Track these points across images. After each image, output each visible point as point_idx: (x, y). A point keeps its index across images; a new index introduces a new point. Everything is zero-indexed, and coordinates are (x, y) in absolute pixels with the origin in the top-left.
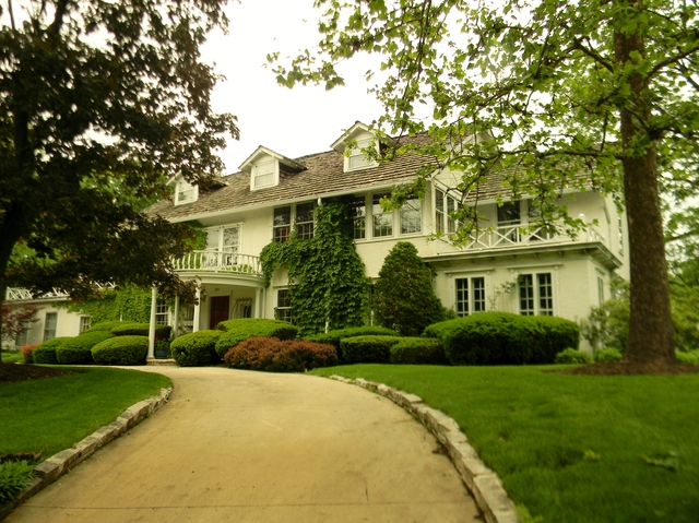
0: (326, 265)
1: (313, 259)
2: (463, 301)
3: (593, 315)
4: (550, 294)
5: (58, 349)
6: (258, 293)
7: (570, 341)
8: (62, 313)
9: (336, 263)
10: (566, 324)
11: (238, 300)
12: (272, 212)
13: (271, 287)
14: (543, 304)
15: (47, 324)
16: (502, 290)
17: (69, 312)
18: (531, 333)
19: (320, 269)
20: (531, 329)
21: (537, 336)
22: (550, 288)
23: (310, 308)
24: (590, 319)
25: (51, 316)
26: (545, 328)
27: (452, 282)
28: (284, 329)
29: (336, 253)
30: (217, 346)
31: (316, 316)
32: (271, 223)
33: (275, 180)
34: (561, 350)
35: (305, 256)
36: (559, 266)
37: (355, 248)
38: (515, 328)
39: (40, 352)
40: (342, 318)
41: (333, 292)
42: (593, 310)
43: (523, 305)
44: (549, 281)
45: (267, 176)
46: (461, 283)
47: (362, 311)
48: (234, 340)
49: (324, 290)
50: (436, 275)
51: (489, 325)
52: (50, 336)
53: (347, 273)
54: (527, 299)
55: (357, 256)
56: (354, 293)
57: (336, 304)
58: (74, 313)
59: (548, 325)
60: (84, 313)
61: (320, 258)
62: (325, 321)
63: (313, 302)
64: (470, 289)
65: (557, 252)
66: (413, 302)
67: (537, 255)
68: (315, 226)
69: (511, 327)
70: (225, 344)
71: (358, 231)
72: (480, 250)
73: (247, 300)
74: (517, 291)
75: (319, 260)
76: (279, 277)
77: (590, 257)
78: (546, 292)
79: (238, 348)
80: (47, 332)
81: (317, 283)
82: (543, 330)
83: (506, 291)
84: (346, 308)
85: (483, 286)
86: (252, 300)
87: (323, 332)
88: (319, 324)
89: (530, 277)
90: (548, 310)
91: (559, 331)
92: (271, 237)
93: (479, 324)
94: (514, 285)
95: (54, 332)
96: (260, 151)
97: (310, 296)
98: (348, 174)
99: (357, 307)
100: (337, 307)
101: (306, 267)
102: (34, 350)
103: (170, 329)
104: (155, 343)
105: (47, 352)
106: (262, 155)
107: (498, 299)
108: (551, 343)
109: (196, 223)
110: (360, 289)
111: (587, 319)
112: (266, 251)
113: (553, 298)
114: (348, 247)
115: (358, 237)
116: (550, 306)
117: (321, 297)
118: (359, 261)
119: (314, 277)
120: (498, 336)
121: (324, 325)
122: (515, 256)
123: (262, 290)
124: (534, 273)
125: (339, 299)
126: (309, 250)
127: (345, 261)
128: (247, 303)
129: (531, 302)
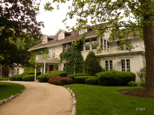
0: (74, 57)
1: (71, 56)
2: (107, 66)
3: (141, 70)
4: (129, 65)
5: (16, 77)
6: (59, 64)
7: (133, 79)
8: (20, 68)
9: (76, 57)
10: (132, 74)
11: (55, 66)
12: (62, 45)
13: (62, 63)
14: (128, 67)
15: (17, 71)
16: (117, 64)
17: (21, 68)
18: (121, 77)
19: (73, 59)
20: (121, 76)
21: (123, 78)
22: (129, 63)
23: (71, 68)
24: (140, 71)
25: (18, 69)
26: (125, 75)
27: (104, 62)
28: (63, 73)
29: (76, 55)
30: (47, 78)
31: (72, 70)
32: (62, 48)
33: (64, 37)
34: (130, 82)
35: (70, 55)
36: (132, 57)
37: (81, 53)
38: (116, 76)
39: (12, 78)
40: (78, 70)
41: (76, 64)
42: (141, 69)
43: (123, 68)
44: (129, 61)
45: (62, 36)
46: (107, 62)
47: (83, 69)
48: (51, 76)
49: (74, 63)
50: (100, 60)
51: (109, 75)
52: (18, 74)
53: (79, 60)
54: (124, 66)
55: (82, 55)
56: (81, 64)
57: (77, 67)
58: (22, 69)
59: (126, 74)
60: (24, 68)
61: (73, 56)
62: (74, 71)
63: (71, 66)
64: (109, 63)
65: (131, 54)
66: (94, 67)
67: (126, 54)
68: (72, 48)
69: (115, 75)
70: (49, 77)
71: (82, 49)
72: (111, 53)
73: (57, 66)
74: (121, 64)
75: (72, 57)
76: (64, 60)
77: (140, 55)
78: (128, 64)
79: (51, 79)
80: (17, 73)
81: (72, 62)
82: (125, 76)
83: (118, 64)
84: (79, 68)
85: (112, 63)
86: (58, 66)
87: (74, 74)
88: (73, 72)
89: (124, 60)
90: (129, 69)
91: (129, 76)
92: (62, 51)
93: (107, 74)
94: (120, 62)
95: (19, 73)
96: (60, 31)
97: (71, 65)
98: (80, 35)
99: (81, 68)
100: (77, 68)
101: (70, 58)
102: (12, 77)
103: (41, 72)
104: (36, 76)
105: (14, 78)
106: (61, 31)
107: (116, 66)
108: (127, 79)
109: (46, 48)
110: (82, 63)
111: (139, 72)
112: (61, 54)
113: (130, 66)
114: (79, 53)
115: (82, 51)
116: (130, 68)
117: (73, 65)
118: (82, 57)
119: (71, 60)
120: (111, 78)
121: (74, 72)
122: (120, 55)
123: (60, 64)
124: (125, 59)
125: (77, 66)
126: (70, 54)
127: (79, 57)
128: (57, 67)
129: (125, 67)
